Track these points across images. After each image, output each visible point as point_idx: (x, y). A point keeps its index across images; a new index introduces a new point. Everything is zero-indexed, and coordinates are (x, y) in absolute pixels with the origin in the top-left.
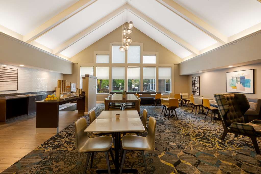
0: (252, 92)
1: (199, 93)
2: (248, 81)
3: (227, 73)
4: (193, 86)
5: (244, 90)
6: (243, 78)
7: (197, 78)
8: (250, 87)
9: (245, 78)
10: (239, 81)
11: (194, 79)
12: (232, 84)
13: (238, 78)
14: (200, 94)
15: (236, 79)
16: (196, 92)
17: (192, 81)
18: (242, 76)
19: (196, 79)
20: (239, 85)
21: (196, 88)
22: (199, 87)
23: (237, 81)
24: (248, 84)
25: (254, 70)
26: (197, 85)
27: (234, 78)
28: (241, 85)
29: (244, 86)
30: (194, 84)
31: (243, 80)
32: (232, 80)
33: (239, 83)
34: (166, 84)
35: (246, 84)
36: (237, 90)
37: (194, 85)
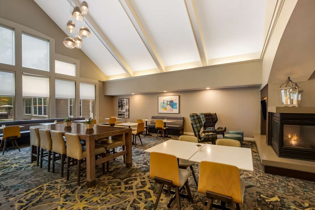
0: (178, 113)
1: (129, 115)
2: (176, 104)
3: (159, 97)
4: (120, 108)
5: (173, 111)
6: (171, 102)
7: (126, 100)
8: (176, 109)
9: (173, 102)
10: (169, 104)
11: (121, 101)
12: (163, 106)
13: (168, 101)
14: (129, 117)
15: (166, 102)
16: (124, 114)
17: (119, 103)
18: (171, 100)
19: (124, 101)
20: (169, 107)
21: (124, 110)
22: (129, 110)
23: (167, 104)
24: (175, 107)
25: (179, 96)
26: (126, 107)
27: (165, 101)
28: (171, 107)
29: (173, 108)
30: (121, 106)
31: (171, 103)
32: (163, 103)
33: (169, 105)
34: (70, 106)
35: (174, 107)
36: (167, 111)
37: (122, 108)
